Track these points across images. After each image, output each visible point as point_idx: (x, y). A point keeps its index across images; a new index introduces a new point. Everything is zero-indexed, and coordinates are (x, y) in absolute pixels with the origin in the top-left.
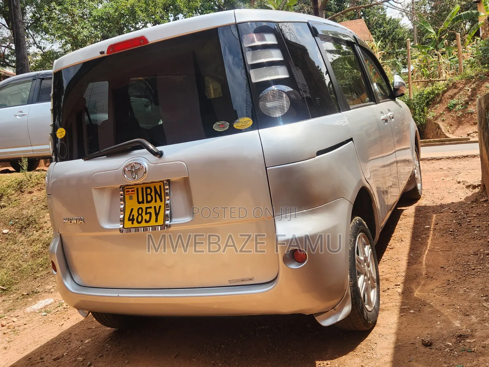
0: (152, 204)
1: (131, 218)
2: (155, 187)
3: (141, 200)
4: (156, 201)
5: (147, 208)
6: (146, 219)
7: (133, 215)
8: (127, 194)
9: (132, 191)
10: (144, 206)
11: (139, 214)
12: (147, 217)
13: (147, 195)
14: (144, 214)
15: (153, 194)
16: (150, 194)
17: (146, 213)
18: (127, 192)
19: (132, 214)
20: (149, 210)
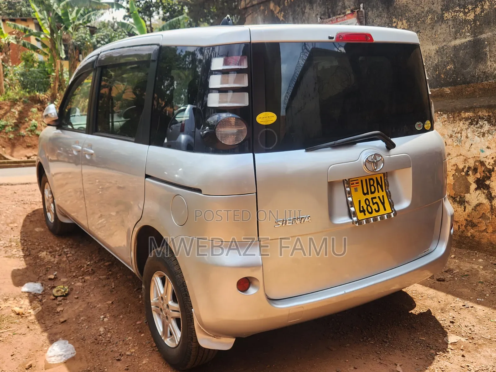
0: (376, 195)
1: (362, 209)
2: (376, 178)
3: (365, 192)
4: (378, 192)
5: (372, 199)
6: (375, 209)
7: (363, 207)
8: (352, 187)
9: (356, 184)
10: (369, 197)
11: (368, 206)
12: (375, 207)
13: (370, 186)
14: (371, 204)
15: (375, 185)
16: (373, 185)
17: (374, 204)
18: (352, 184)
19: (361, 206)
20: (375, 201)
